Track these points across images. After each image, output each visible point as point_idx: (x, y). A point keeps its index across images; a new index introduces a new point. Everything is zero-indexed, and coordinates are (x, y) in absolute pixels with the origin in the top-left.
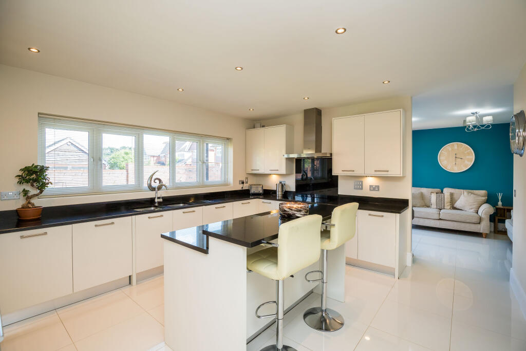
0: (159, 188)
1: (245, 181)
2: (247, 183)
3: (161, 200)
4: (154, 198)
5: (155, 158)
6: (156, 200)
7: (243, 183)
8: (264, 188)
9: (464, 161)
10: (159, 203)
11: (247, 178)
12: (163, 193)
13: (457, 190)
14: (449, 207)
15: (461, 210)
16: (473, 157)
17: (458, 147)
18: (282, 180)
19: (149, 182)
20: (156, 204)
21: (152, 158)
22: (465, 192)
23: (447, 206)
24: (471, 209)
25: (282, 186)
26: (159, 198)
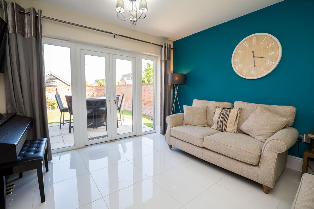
9: (266, 62)
13: (250, 104)
14: (232, 129)
15: (248, 135)
16: (278, 53)
17: (258, 40)
22: (258, 107)
23: (230, 126)
24: (260, 135)
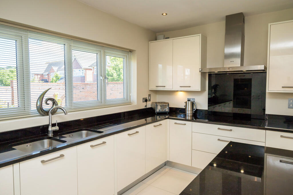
0: (54, 112)
1: (148, 99)
2: (150, 100)
3: (57, 128)
4: (47, 127)
5: (39, 76)
6: (50, 129)
7: (146, 101)
8: (170, 106)
10: (54, 132)
11: (150, 95)
12: (59, 118)
18: (191, 97)
19: (39, 104)
20: (51, 135)
21: (36, 76)
25: (193, 104)
26: (54, 125)
